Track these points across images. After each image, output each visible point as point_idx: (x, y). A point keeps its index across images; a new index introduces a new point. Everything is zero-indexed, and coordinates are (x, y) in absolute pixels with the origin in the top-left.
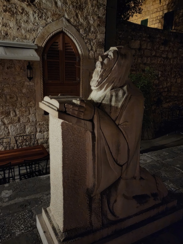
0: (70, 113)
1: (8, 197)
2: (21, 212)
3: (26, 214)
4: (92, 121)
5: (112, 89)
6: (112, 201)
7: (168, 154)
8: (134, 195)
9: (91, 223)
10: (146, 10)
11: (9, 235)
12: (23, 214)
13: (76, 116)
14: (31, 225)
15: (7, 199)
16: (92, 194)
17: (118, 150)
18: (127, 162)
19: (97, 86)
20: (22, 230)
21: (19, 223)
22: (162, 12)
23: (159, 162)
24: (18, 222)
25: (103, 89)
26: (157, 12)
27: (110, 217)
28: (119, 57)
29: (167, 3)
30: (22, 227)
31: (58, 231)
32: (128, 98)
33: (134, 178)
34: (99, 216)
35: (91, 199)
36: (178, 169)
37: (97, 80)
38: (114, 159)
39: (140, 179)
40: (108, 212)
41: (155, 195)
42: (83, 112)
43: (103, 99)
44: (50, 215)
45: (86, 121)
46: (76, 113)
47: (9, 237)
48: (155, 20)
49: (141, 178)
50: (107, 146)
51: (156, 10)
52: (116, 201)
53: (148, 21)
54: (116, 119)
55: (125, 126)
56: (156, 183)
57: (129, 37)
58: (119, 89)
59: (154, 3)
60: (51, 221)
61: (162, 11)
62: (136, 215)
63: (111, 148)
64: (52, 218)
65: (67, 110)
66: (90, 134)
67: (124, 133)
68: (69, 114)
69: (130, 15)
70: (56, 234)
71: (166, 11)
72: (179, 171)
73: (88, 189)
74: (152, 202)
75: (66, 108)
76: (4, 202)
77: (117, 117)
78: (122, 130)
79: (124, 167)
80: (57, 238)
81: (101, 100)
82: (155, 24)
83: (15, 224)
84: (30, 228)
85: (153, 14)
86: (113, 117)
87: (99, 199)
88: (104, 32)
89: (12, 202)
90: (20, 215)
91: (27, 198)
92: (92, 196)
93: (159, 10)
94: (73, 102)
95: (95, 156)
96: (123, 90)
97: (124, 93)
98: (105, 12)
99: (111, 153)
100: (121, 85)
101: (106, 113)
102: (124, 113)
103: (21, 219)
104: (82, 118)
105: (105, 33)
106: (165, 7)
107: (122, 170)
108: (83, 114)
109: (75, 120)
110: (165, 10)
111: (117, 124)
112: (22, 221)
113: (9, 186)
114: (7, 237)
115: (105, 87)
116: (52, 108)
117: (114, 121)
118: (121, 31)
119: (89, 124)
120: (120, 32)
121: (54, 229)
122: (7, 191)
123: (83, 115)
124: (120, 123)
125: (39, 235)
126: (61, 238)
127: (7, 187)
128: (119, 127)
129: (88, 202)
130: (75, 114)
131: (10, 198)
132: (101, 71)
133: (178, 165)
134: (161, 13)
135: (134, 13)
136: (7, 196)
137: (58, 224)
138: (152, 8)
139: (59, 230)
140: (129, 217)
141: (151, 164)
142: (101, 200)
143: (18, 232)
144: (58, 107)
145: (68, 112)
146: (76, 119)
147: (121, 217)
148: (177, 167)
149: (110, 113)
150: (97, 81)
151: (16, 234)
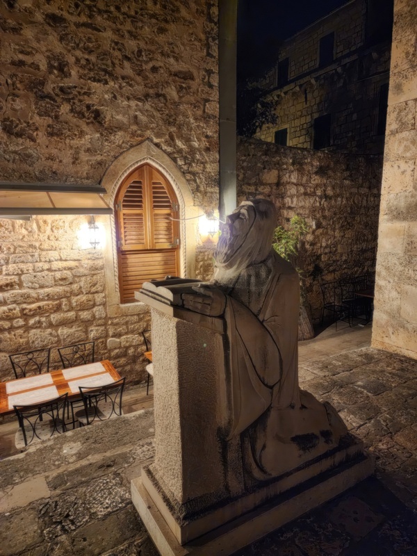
0: (190, 308)
1: (75, 454)
2: (102, 478)
3: (110, 482)
4: (222, 317)
5: (248, 267)
6: (259, 446)
7: (340, 363)
8: (294, 436)
9: (227, 487)
10: (282, 114)
11: (87, 517)
12: (105, 481)
13: (199, 311)
14: (121, 499)
15: (74, 458)
16: (227, 436)
17: (265, 362)
18: (280, 380)
19: (224, 262)
20: (107, 508)
21: (102, 497)
22: (310, 116)
23: (327, 378)
24: (100, 495)
25: (235, 267)
26: (301, 116)
27: (257, 474)
28: (257, 216)
29: (317, 101)
30: (107, 503)
31: (173, 503)
32: (276, 279)
33: (292, 407)
34: (240, 473)
35: (225, 446)
36: (359, 389)
37: (225, 252)
38: (259, 376)
39: (301, 408)
40: (254, 465)
41: (326, 435)
42: (209, 305)
43: (237, 282)
44: (157, 477)
45: (214, 319)
46: (199, 306)
47: (87, 521)
48: (298, 129)
49: (303, 407)
50: (248, 357)
51: (299, 113)
52: (264, 447)
53: (287, 133)
54: (260, 311)
55: (273, 323)
56: (328, 414)
57: (259, 165)
58: (260, 265)
59: (295, 103)
60: (158, 488)
61: (311, 114)
62: (299, 469)
63: (253, 360)
64: (160, 482)
65: (185, 303)
66: (220, 338)
67: (272, 334)
68: (189, 310)
69: (257, 127)
70: (171, 508)
71: (316, 116)
72: (362, 393)
73: (219, 429)
74: (322, 447)
75: (183, 300)
76: (69, 463)
77: (261, 309)
78: (269, 329)
79: (276, 389)
80: (173, 515)
81: (233, 283)
82: (299, 137)
83: (94, 499)
84: (121, 503)
85: (296, 121)
86: (255, 310)
87: (238, 444)
88: (218, 160)
89: (84, 462)
90: (101, 482)
91: (108, 454)
92: (227, 439)
93: (305, 113)
94: (193, 291)
95: (230, 373)
96: (267, 267)
97: (269, 272)
98: (218, 127)
99: (254, 367)
100: (263, 259)
101: (242, 303)
102: (271, 302)
103: (102, 490)
104: (208, 314)
105: (219, 162)
106: (315, 107)
107: (272, 394)
108: (209, 307)
109: (197, 318)
110: (315, 113)
111: (261, 319)
112: (105, 494)
113: (74, 436)
114: (84, 520)
115: (238, 263)
116: (161, 301)
117: (256, 316)
118: (245, 156)
119: (218, 322)
120: (243, 158)
121: (166, 500)
122: (73, 444)
123: (210, 310)
124: (266, 319)
125: (138, 514)
126: (181, 514)
127: (70, 437)
128: (264, 324)
129: (221, 451)
130: (197, 308)
131: (80, 456)
132: (230, 239)
133: (360, 383)
134: (309, 119)
135: (263, 123)
136: (74, 451)
137: (173, 491)
138: (293, 110)
139: (176, 500)
140: (288, 474)
141: (313, 382)
142: (242, 446)
143: (101, 511)
144: (172, 300)
145: (185, 306)
146: (199, 316)
147: (274, 474)
148: (359, 386)
149: (249, 303)
150: (226, 254)
151: (98, 515)
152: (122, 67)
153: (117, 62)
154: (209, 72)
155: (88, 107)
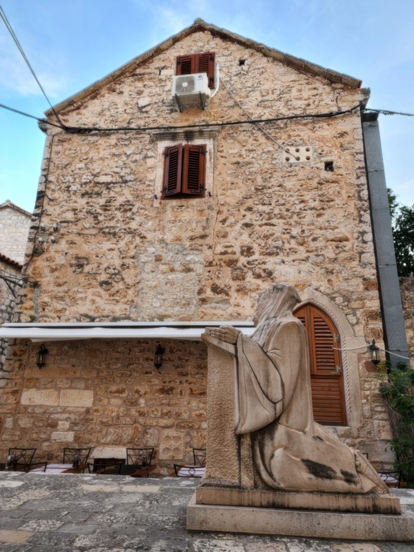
4: (235, 344)
6: (267, 452)
8: (305, 459)
17: (267, 381)
18: (282, 399)
27: (265, 477)
38: (263, 392)
39: (314, 437)
40: (262, 468)
49: (318, 438)
54: (264, 345)
55: (274, 354)
63: (258, 377)
78: (271, 358)
79: (279, 406)
86: (261, 344)
98: (376, 271)
104: (224, 340)
107: (275, 409)
111: (265, 350)
117: (262, 348)
123: (225, 337)
124: (268, 351)
142: (253, 447)
147: (283, 486)
152: (289, 243)
153: (286, 241)
154: (363, 233)
155: (264, 270)
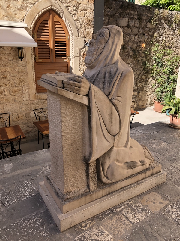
0: (68, 89)
2: (24, 181)
3: (29, 183)
4: (87, 96)
5: (104, 66)
6: (106, 166)
8: (125, 162)
9: (88, 187)
12: (26, 183)
15: (10, 171)
17: (111, 122)
18: (119, 133)
23: (147, 135)
24: (23, 189)
27: (105, 181)
28: (111, 35)
30: (27, 193)
31: (59, 194)
32: (120, 74)
33: (125, 147)
34: (95, 180)
35: (88, 166)
38: (108, 130)
39: (130, 148)
41: (142, 162)
42: (79, 88)
43: (97, 76)
44: (52, 181)
52: (109, 167)
54: (109, 94)
55: (117, 101)
57: (117, 14)
60: (52, 186)
62: (126, 179)
63: (105, 121)
66: (86, 108)
73: (85, 157)
75: (64, 85)
76: (7, 174)
77: (110, 92)
81: (95, 77)
83: (20, 191)
84: (34, 193)
86: (107, 93)
87: (95, 165)
89: (15, 173)
91: (28, 170)
97: (116, 70)
99: (105, 125)
100: (113, 63)
105: (94, 11)
107: (114, 139)
114: (14, 201)
115: (98, 64)
117: (108, 96)
118: (109, 8)
121: (56, 192)
122: (9, 164)
123: (80, 91)
124: (113, 98)
126: (63, 199)
127: (8, 161)
133: (163, 137)
139: (61, 192)
141: (139, 137)
142: (97, 166)
143: (23, 197)
146: (74, 94)
147: (114, 181)
149: (104, 88)
151: (21, 199)
